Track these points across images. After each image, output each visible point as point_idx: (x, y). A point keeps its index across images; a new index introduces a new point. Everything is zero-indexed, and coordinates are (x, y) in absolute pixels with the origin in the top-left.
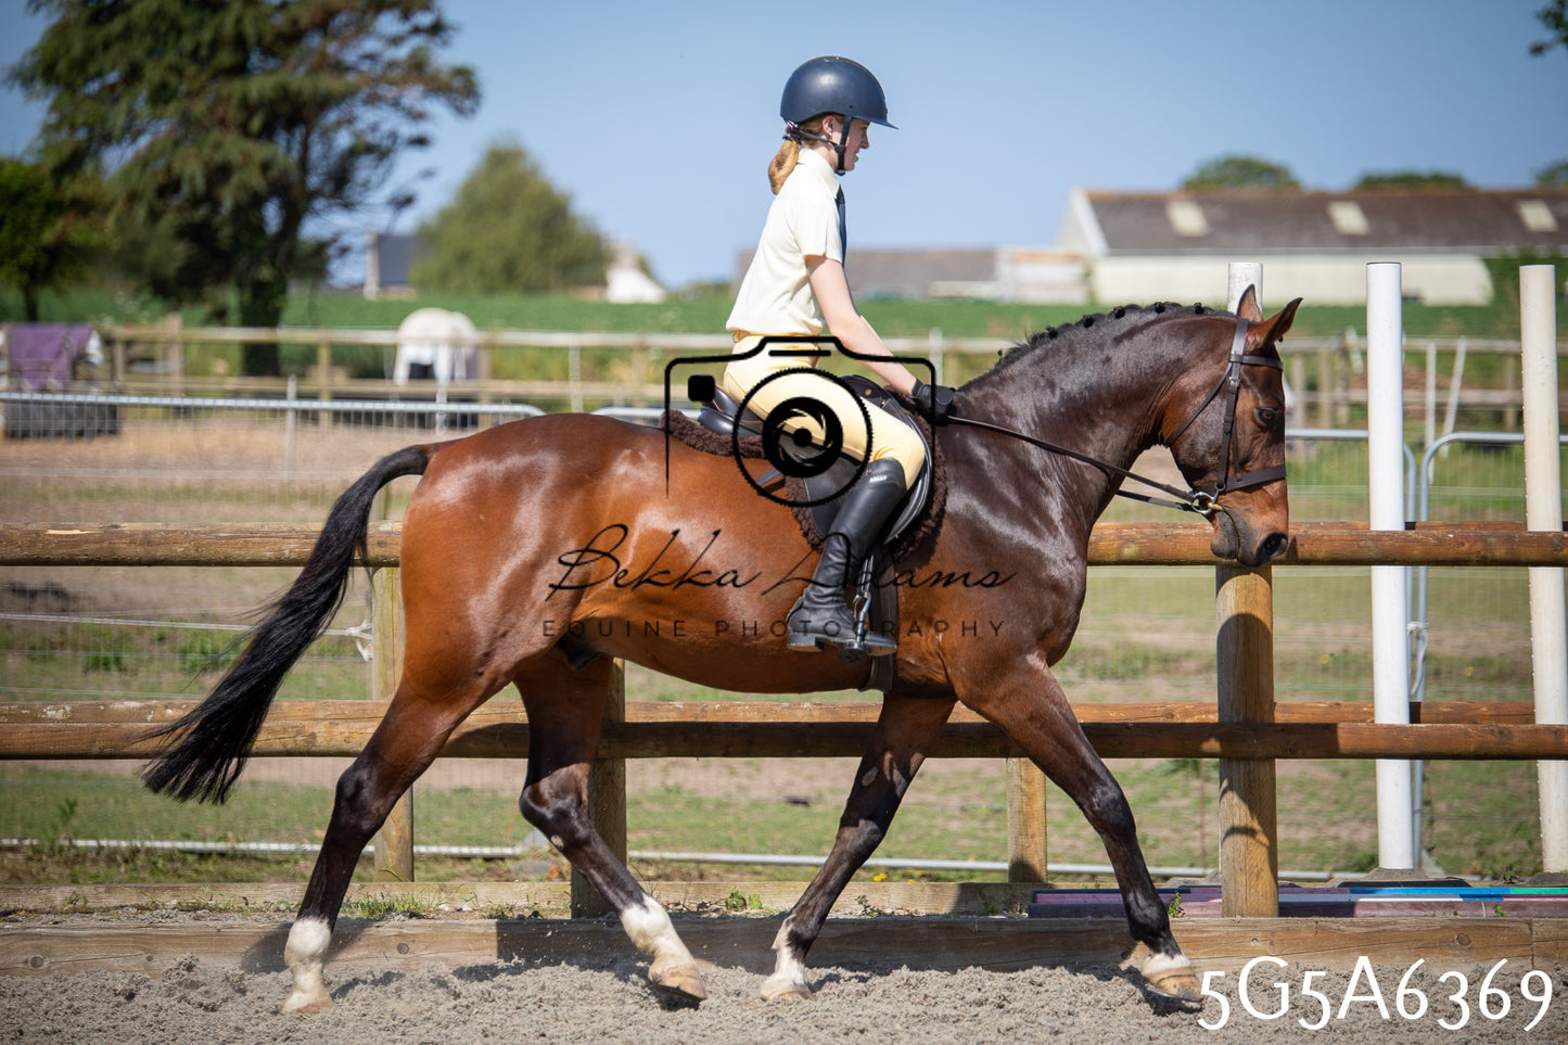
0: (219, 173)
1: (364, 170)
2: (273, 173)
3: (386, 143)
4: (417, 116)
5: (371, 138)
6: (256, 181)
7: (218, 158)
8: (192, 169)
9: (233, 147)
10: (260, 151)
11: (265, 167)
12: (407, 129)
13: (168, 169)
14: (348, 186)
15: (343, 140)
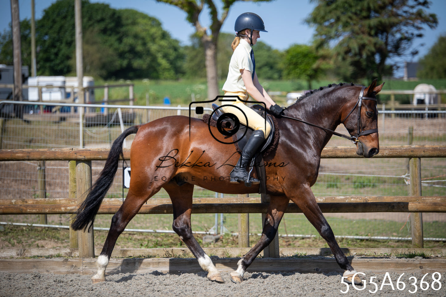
0: (362, 47)
1: (404, 44)
2: (378, 46)
3: (410, 36)
4: (419, 28)
5: (406, 35)
6: (373, 49)
7: (362, 42)
8: (355, 46)
9: (366, 39)
10: (373, 40)
11: (375, 44)
12: (416, 32)
13: (348, 46)
14: (399, 49)
15: (398, 36)
